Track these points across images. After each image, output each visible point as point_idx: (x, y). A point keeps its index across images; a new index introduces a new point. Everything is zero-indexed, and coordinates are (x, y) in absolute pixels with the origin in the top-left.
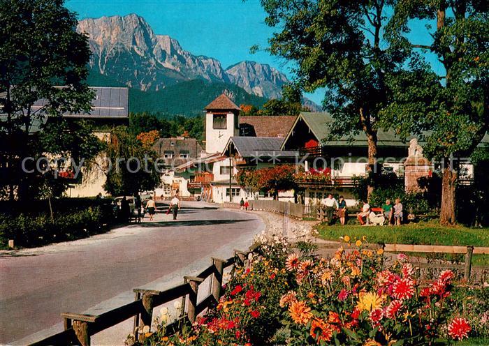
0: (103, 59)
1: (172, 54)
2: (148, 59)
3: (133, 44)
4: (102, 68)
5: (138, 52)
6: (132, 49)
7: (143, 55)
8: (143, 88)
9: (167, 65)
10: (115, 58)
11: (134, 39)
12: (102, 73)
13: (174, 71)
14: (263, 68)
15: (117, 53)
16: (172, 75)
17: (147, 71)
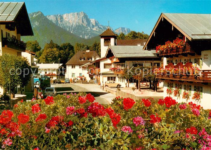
0: (72, 28)
1: (96, 26)
2: (87, 27)
3: (82, 22)
4: (72, 31)
5: (84, 25)
6: (82, 24)
7: (85, 26)
8: (86, 37)
9: (94, 29)
10: (76, 27)
11: (83, 20)
12: (72, 32)
13: (97, 31)
14: (127, 29)
15: (77, 25)
16: (96, 33)
17: (87, 32)
